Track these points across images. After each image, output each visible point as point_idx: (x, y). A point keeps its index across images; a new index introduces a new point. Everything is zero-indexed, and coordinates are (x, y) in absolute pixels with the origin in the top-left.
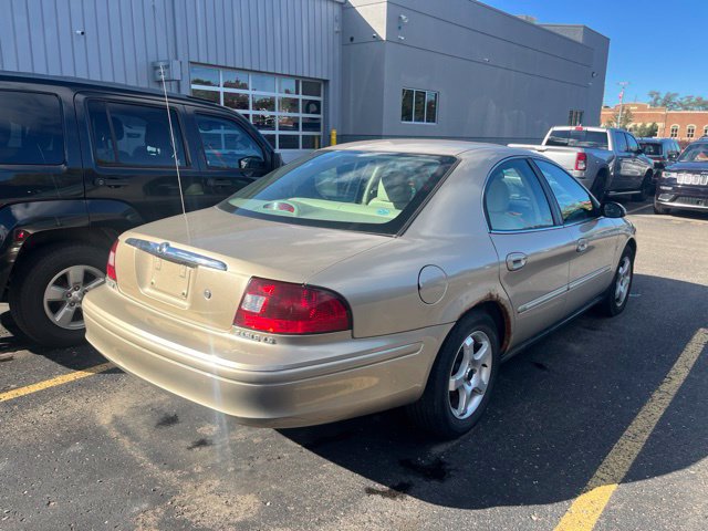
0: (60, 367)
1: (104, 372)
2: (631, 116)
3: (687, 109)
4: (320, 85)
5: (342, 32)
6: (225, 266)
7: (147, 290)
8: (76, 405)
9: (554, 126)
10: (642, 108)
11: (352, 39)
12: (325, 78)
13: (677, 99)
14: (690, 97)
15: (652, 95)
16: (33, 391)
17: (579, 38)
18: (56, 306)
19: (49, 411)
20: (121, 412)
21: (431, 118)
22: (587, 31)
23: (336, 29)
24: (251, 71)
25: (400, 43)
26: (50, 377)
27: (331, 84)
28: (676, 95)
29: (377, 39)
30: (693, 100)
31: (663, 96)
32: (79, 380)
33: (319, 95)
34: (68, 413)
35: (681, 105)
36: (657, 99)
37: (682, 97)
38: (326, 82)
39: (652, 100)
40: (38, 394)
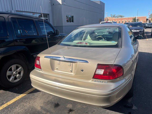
0: (15, 94)
1: (29, 93)
2: (108, 19)
3: (118, 18)
4: (47, 15)
5: (51, 3)
6: (87, 61)
7: (56, 71)
8: (27, 105)
9: (101, 21)
10: (110, 18)
11: (53, 4)
12: (48, 13)
13: (116, 16)
14: (118, 15)
15: (111, 15)
16: (12, 103)
17: (99, 3)
18: (9, 77)
19: (20, 108)
20: (42, 105)
21: (73, 21)
22: (101, 2)
23: (50, 2)
24: (31, 12)
25: (64, 5)
26: (14, 97)
27: (50, 15)
28: (115, 15)
29: (59, 4)
30: (119, 16)
31: (113, 15)
32: (23, 97)
33: (47, 18)
34: (26, 108)
35: (117, 17)
36: (112, 16)
37: (116, 15)
38: (49, 14)
39: (111, 16)
40: (14, 103)
